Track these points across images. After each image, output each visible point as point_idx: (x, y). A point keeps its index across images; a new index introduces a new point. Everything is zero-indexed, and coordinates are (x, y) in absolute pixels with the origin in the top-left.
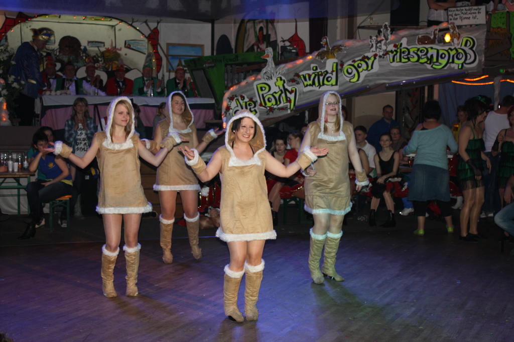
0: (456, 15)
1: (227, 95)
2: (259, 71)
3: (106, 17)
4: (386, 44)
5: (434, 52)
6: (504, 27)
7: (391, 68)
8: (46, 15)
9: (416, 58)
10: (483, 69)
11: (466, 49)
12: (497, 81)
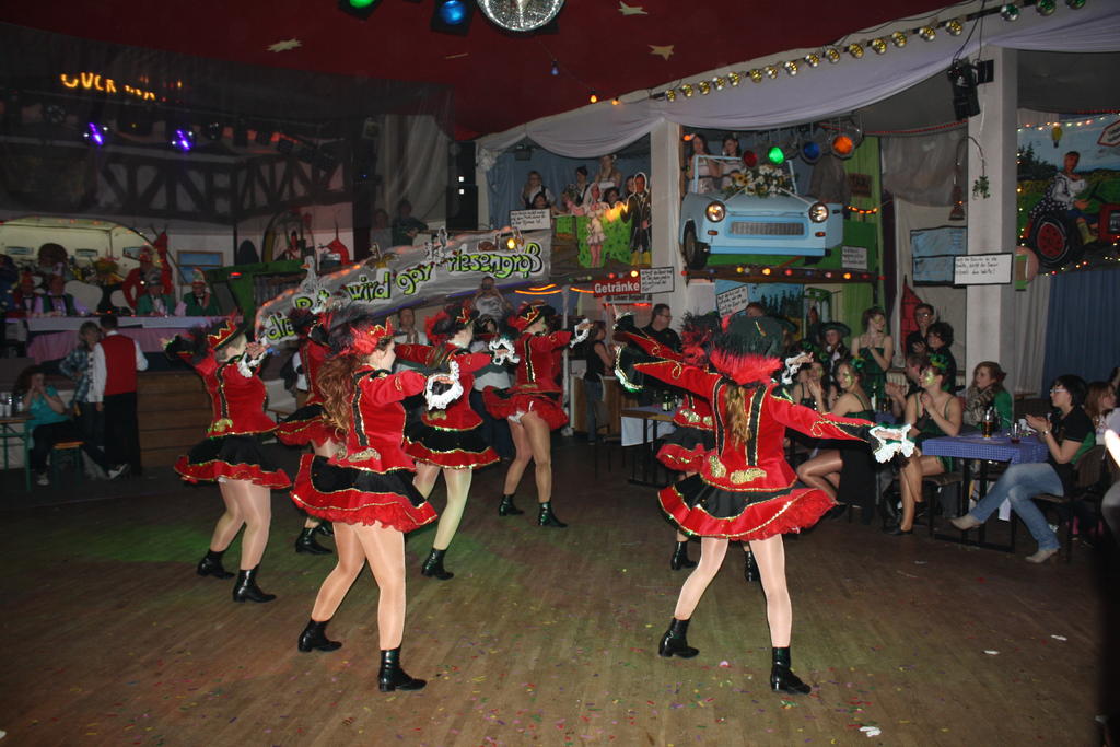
0: (519, 219)
1: (260, 312)
2: (300, 282)
4: (443, 251)
5: (497, 260)
6: (571, 232)
7: (450, 278)
9: (477, 266)
10: (550, 278)
11: (532, 256)
12: (565, 290)
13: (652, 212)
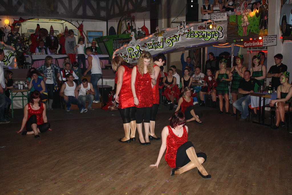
0: (214, 17)
1: (115, 53)
2: (128, 42)
3: (59, 19)
4: (184, 30)
5: (205, 33)
6: (235, 22)
7: (186, 40)
8: (32, 19)
9: (197, 36)
10: (226, 40)
11: (219, 31)
12: (232, 45)
13: (269, 13)
